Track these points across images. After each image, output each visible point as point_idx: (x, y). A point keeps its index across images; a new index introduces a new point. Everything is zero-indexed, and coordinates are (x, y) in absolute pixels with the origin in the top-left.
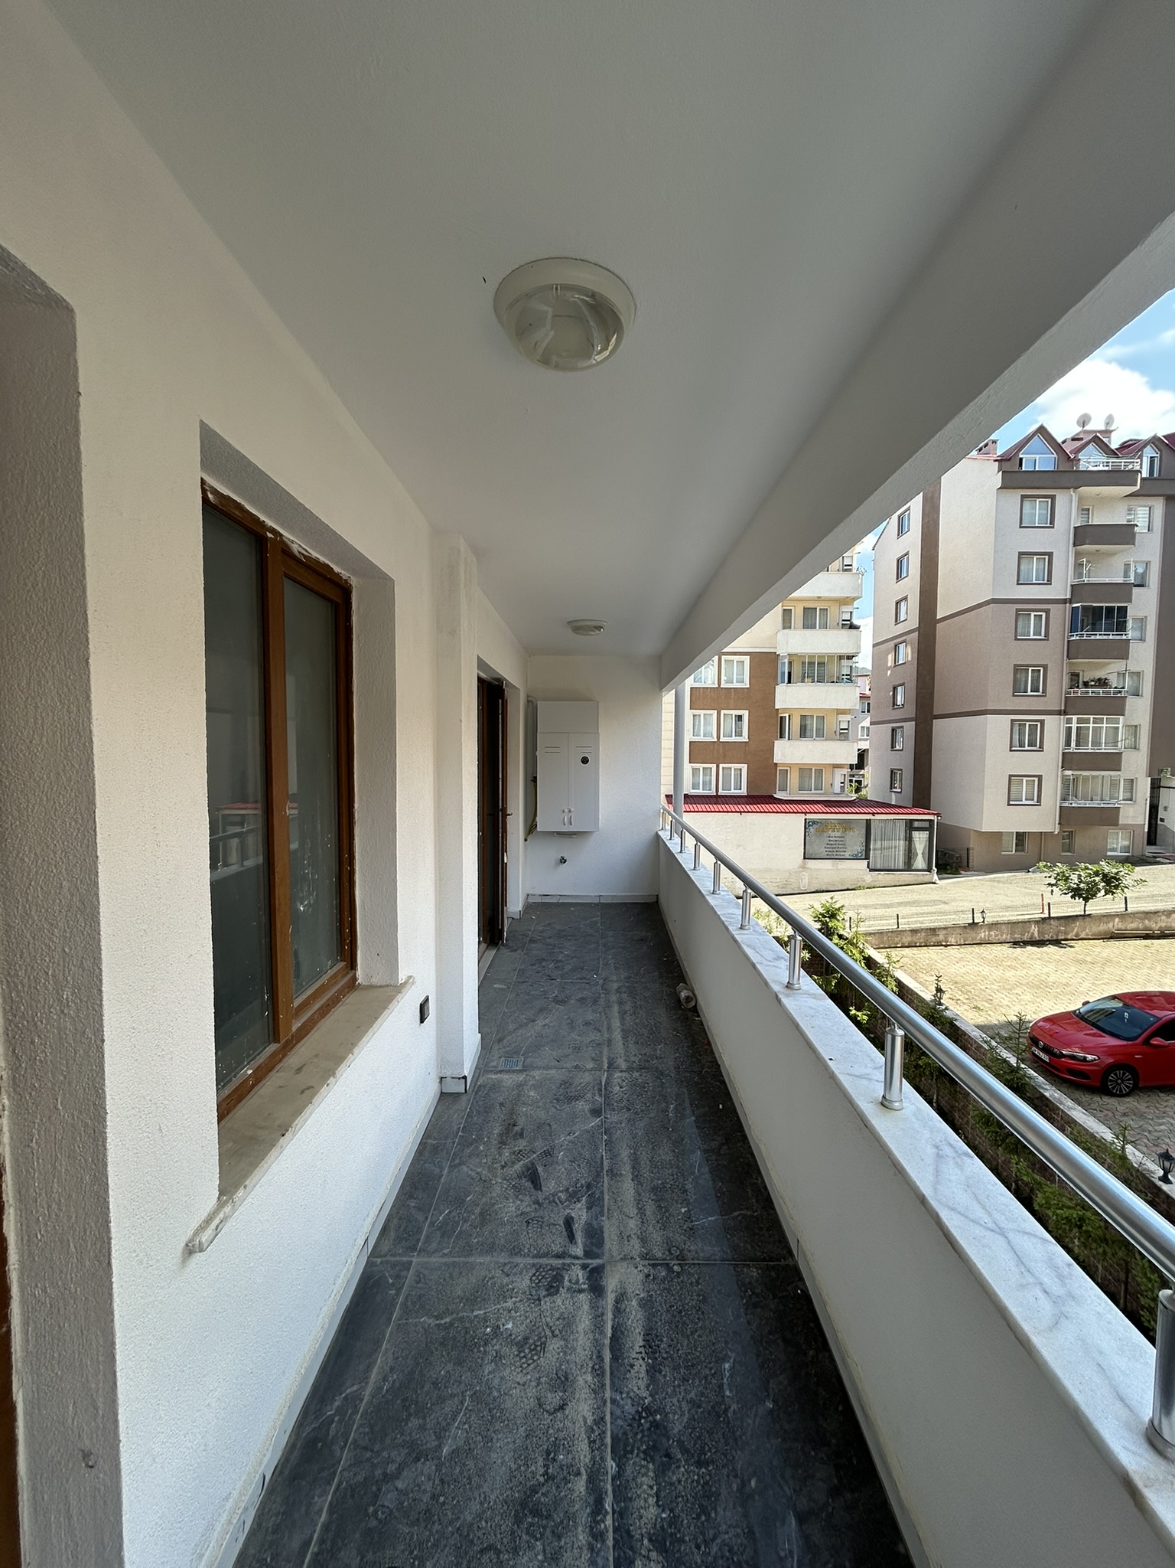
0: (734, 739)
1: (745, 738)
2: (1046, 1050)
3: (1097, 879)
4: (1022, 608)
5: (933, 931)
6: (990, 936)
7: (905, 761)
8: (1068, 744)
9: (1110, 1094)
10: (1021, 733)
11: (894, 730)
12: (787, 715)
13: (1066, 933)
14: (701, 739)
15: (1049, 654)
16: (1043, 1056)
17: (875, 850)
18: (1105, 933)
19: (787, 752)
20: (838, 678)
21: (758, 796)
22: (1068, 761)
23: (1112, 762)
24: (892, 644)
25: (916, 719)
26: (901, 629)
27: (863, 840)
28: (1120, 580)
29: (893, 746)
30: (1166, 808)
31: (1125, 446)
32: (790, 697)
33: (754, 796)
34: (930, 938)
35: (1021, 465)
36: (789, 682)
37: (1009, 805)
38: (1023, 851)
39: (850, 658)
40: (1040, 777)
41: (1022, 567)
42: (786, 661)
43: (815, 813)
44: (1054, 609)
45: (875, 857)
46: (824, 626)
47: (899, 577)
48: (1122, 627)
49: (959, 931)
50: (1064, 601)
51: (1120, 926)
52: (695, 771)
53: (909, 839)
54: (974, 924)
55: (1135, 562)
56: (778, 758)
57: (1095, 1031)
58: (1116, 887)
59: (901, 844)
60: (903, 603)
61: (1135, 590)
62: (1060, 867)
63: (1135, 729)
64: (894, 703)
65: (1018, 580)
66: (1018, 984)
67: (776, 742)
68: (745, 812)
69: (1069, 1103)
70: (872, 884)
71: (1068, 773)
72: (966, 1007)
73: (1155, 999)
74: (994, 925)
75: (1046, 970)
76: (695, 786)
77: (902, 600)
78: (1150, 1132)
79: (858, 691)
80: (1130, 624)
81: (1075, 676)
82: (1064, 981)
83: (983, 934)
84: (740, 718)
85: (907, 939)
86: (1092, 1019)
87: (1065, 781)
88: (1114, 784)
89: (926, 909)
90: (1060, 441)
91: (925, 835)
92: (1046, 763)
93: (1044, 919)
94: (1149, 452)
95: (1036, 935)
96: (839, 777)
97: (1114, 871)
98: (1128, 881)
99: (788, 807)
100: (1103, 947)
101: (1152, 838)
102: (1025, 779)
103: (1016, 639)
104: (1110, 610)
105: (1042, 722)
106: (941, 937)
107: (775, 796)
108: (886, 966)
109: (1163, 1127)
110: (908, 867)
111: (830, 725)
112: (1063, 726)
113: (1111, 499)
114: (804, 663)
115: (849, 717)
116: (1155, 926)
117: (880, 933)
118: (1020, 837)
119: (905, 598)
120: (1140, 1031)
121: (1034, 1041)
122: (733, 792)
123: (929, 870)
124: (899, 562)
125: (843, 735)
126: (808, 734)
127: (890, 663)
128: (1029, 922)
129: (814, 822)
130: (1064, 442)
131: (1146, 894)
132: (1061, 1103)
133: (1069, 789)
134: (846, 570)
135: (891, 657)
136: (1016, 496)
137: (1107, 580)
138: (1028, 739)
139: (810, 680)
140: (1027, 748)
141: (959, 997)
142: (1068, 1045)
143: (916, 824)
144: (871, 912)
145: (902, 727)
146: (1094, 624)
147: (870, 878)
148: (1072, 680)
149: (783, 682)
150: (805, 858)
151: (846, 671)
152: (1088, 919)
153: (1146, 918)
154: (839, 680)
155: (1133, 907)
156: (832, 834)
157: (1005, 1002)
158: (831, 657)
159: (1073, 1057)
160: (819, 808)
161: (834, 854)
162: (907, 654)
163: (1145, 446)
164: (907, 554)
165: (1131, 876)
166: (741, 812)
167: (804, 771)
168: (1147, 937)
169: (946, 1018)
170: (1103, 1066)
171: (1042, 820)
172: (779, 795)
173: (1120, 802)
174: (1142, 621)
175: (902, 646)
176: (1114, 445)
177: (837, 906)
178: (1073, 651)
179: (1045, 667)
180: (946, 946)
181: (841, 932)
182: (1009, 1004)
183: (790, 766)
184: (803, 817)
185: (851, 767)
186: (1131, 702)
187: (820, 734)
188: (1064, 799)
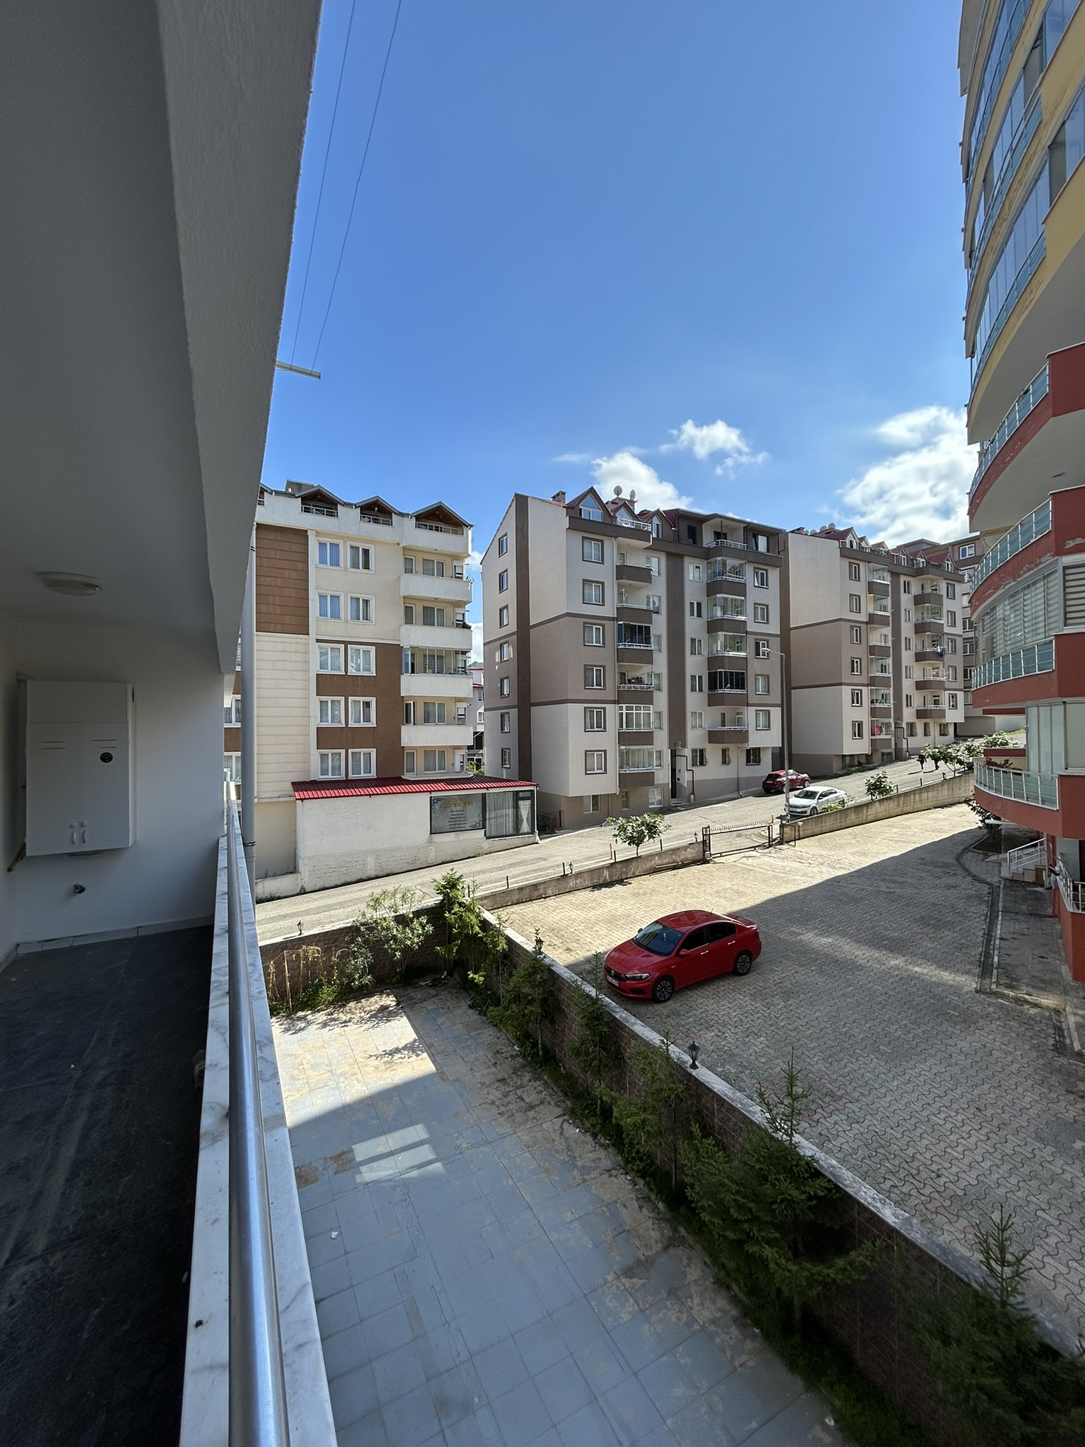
0: (363, 724)
1: (373, 723)
2: (617, 976)
3: (643, 828)
4: (588, 622)
5: (535, 886)
6: (576, 883)
7: (511, 742)
8: (621, 726)
9: (658, 1001)
10: (592, 718)
11: (502, 716)
12: (412, 702)
13: (627, 873)
14: (328, 724)
15: (605, 657)
16: (615, 982)
17: (489, 819)
18: (650, 870)
19: (414, 736)
20: (455, 670)
21: (387, 778)
22: (623, 738)
23: (647, 738)
24: (498, 644)
25: (518, 706)
26: (504, 631)
27: (480, 811)
28: (645, 607)
29: (502, 729)
30: (680, 771)
31: (643, 513)
32: (414, 686)
33: (383, 779)
34: (532, 893)
35: (581, 514)
36: (413, 672)
37: (586, 774)
38: (597, 810)
39: (464, 653)
40: (605, 751)
41: (586, 592)
42: (409, 653)
43: (439, 791)
44: (608, 624)
45: (490, 825)
46: (441, 624)
47: (501, 589)
48: (648, 641)
49: (554, 883)
50: (613, 619)
51: (659, 862)
52: (324, 757)
53: (516, 807)
54: (565, 876)
55: (653, 596)
56: (405, 742)
57: (647, 952)
58: (655, 833)
59: (511, 811)
60: (505, 611)
61: (654, 615)
62: (621, 821)
63: (659, 714)
64: (502, 693)
65: (583, 600)
66: (597, 922)
67: (403, 728)
68: (374, 794)
69: (633, 1019)
70: (489, 850)
71: (623, 747)
72: (561, 950)
73: (682, 918)
74: (579, 874)
75: (615, 906)
76: (324, 771)
77: (504, 608)
78: (683, 1026)
79: (471, 682)
80: (652, 640)
81: (623, 675)
82: (626, 913)
83: (571, 883)
84: (367, 704)
85: (515, 897)
86: (644, 943)
87: (621, 752)
88: (650, 754)
89: (530, 867)
90: (605, 502)
91: (528, 802)
92: (607, 740)
93: (612, 864)
94: (656, 520)
95: (608, 878)
96: (459, 757)
97: (653, 821)
98: (661, 828)
99: (416, 787)
100: (649, 880)
101: (674, 794)
102: (596, 753)
103: (585, 645)
104: (640, 627)
105: (604, 709)
106: (541, 891)
107: (403, 777)
108: (498, 926)
109: (690, 1019)
110: (517, 832)
111: (450, 710)
112: (618, 712)
113: (637, 549)
114: (425, 656)
115: (465, 705)
116: (679, 858)
117: (493, 895)
118: (595, 798)
119: (506, 607)
120: (673, 946)
121: (608, 970)
122: (363, 775)
123: (533, 832)
124: (501, 576)
125: (461, 720)
126: (431, 719)
127: (498, 660)
128: (602, 868)
129: (438, 799)
130: (607, 503)
131: (672, 835)
132: (627, 1021)
133: (624, 759)
134: (458, 578)
135: (497, 655)
136: (578, 536)
137: (637, 607)
138: (595, 722)
139: (431, 671)
140: (596, 729)
141: (555, 942)
142: (631, 969)
143: (521, 795)
144: (488, 876)
145: (508, 713)
146: (632, 638)
147: (487, 844)
148: (621, 678)
149: (407, 672)
150: (431, 833)
151: (461, 664)
152: (640, 860)
153: (673, 854)
154: (456, 672)
155: (666, 846)
156: (454, 809)
157: (588, 940)
158: (448, 651)
159: (634, 978)
160: (441, 786)
161: (456, 828)
162: (509, 652)
163: (653, 516)
164: (506, 571)
165: (664, 822)
166: (370, 795)
167: (429, 752)
168: (674, 868)
169: (545, 965)
170: (653, 980)
171: (607, 784)
172: (406, 776)
173: (655, 769)
174: (659, 637)
175: (505, 646)
176: (637, 512)
177: (456, 877)
178: (621, 656)
179: (604, 667)
180: (545, 898)
181: (461, 900)
182: (591, 940)
183: (416, 748)
184: (428, 796)
185: (469, 748)
186: (656, 694)
187: (441, 719)
188: (621, 767)
